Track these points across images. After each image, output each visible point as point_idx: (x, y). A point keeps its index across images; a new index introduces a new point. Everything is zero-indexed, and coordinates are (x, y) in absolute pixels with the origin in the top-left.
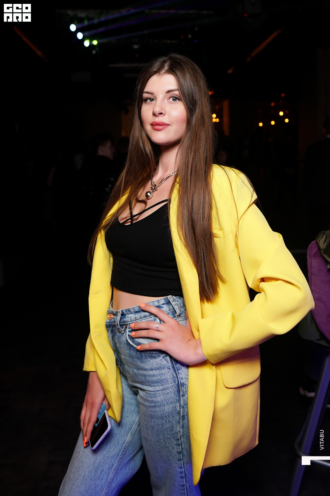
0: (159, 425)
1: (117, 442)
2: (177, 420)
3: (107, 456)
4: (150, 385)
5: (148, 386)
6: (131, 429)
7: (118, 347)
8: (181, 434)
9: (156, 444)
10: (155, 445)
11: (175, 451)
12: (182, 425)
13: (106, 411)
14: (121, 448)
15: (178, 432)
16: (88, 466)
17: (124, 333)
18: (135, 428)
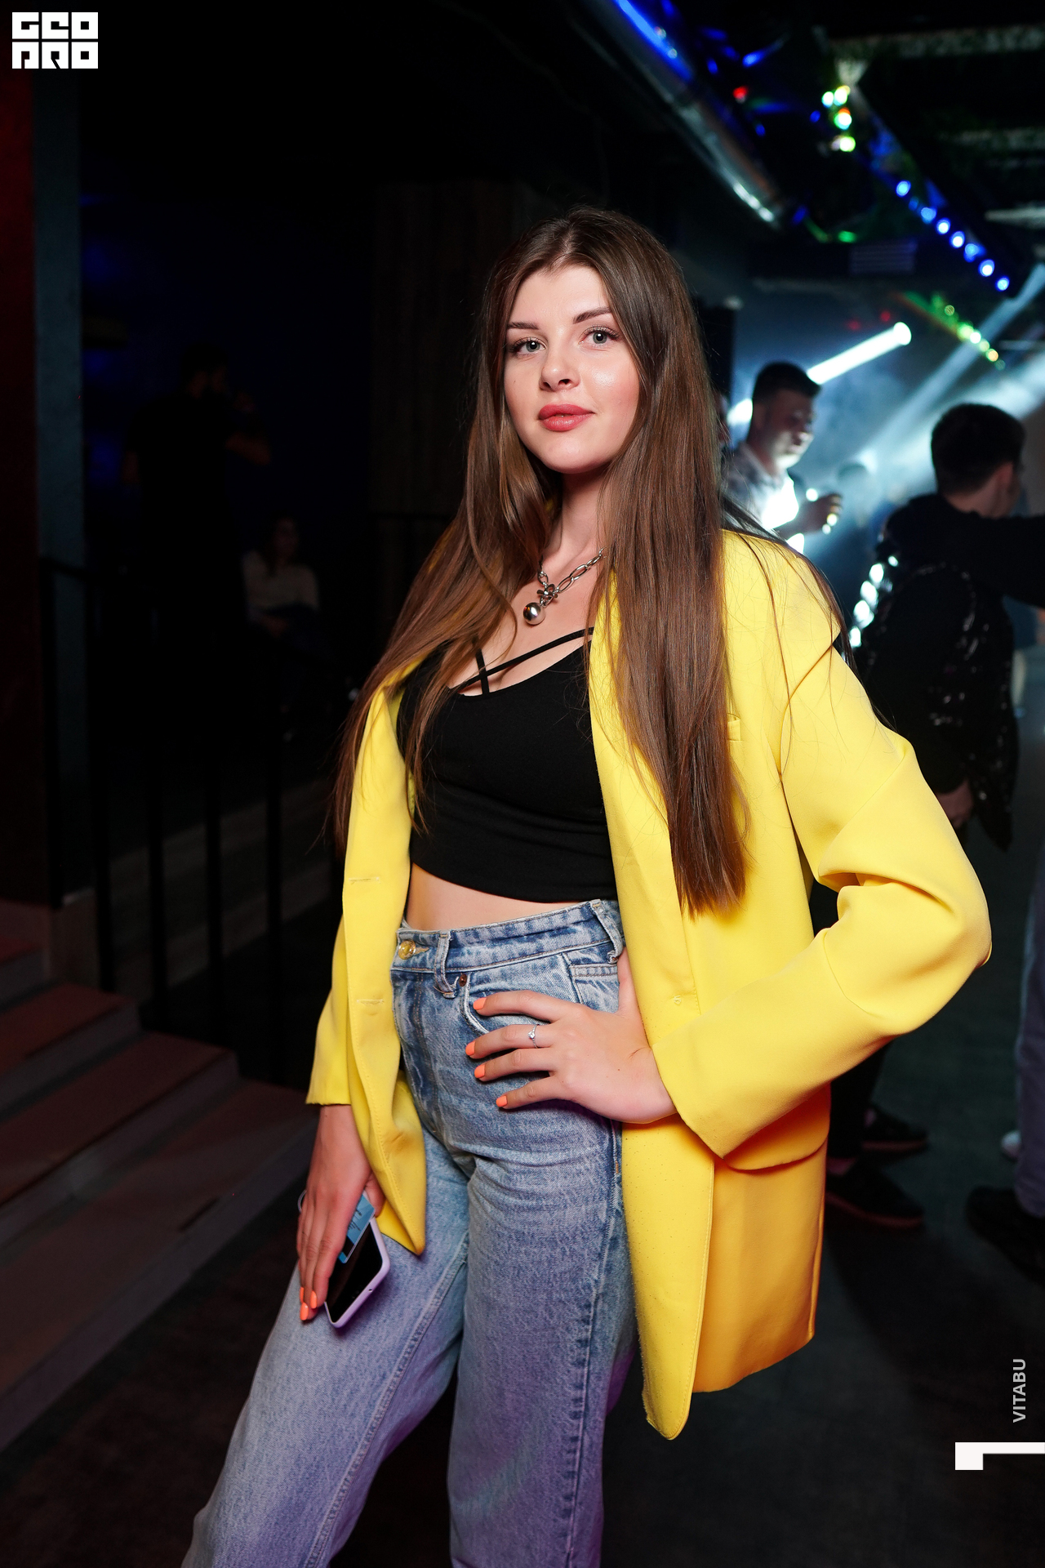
0: (540, 1262)
1: (398, 1311)
2: (596, 1249)
3: (368, 1349)
4: (528, 1149)
5: (521, 1150)
6: (437, 1279)
7: (425, 1040)
8: (600, 1291)
9: (520, 1320)
10: (516, 1320)
11: (573, 1337)
12: (607, 1265)
13: (372, 1221)
14: (407, 1329)
15: (592, 1283)
16: (315, 1375)
17: (453, 996)
18: (449, 1276)
